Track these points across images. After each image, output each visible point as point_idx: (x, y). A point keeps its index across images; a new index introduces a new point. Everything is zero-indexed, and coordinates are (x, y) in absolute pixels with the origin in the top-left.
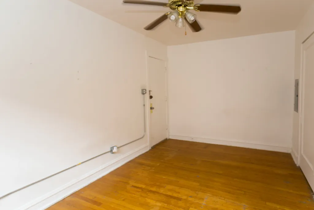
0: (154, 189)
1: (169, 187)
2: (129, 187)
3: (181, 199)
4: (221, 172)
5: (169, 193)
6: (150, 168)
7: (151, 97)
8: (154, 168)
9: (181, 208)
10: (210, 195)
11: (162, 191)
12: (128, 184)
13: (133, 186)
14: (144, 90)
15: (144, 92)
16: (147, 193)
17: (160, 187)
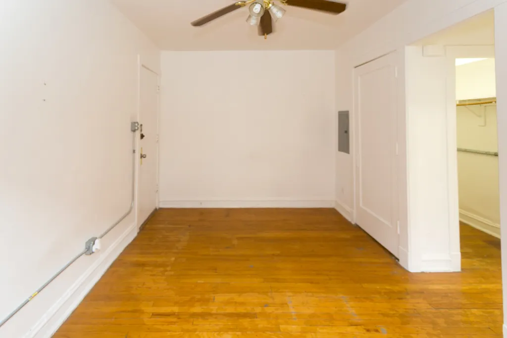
0: (197, 309)
1: (220, 298)
2: (146, 319)
3: (255, 314)
4: (278, 252)
5: (230, 309)
6: (162, 269)
7: (142, 136)
8: (168, 268)
9: (267, 331)
10: (290, 294)
11: (214, 309)
12: (142, 312)
13: (155, 315)
14: (136, 125)
15: (136, 128)
16: (192, 319)
17: (205, 301)
